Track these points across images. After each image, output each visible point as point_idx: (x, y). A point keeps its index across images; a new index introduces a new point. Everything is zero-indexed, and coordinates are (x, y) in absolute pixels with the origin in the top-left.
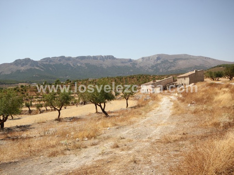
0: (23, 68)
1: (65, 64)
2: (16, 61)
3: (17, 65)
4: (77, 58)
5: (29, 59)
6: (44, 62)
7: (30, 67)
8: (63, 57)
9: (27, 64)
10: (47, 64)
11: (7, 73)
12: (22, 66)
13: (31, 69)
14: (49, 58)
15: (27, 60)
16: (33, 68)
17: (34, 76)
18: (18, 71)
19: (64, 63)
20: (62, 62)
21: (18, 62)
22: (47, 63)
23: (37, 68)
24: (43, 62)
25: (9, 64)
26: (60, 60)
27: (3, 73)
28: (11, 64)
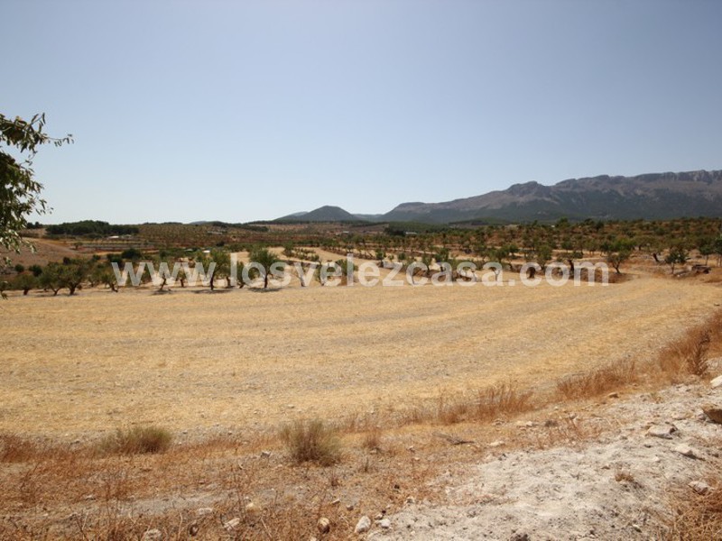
0: (522, 200)
1: (606, 191)
2: (513, 187)
3: (513, 194)
4: (637, 177)
5: (535, 184)
6: (564, 187)
7: (535, 198)
8: (604, 178)
9: (530, 192)
10: (567, 193)
11: (495, 208)
12: (522, 195)
13: (536, 200)
14: (574, 180)
15: (532, 186)
16: (539, 199)
17: (539, 213)
18: (514, 204)
19: (603, 190)
20: (600, 188)
21: (515, 189)
22: (569, 190)
23: (547, 199)
24: (560, 187)
25: (500, 192)
26: (596, 184)
27: (489, 208)
28: (503, 192)
